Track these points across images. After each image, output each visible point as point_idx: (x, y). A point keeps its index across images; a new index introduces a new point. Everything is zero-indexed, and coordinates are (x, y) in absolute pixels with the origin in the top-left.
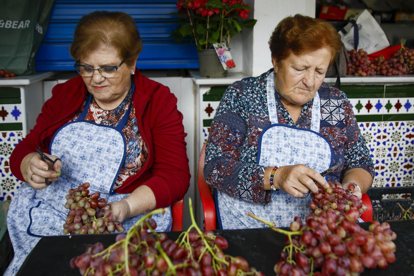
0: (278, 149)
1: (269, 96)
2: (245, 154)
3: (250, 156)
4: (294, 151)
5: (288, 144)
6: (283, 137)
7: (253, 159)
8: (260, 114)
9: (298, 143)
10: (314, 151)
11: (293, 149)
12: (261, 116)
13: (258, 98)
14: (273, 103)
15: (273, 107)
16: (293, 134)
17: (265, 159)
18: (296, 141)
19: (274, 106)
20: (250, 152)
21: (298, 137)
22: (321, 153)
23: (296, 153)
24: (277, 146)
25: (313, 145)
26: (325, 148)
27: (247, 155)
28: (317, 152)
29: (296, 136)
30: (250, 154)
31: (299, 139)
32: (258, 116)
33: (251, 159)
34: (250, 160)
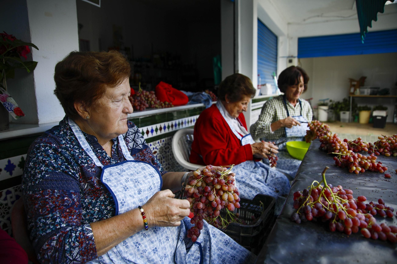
0: (124, 188)
1: (82, 142)
2: (96, 208)
3: (103, 207)
4: (136, 182)
5: (127, 179)
6: (118, 175)
7: (109, 209)
8: (88, 163)
9: (132, 175)
10: (145, 175)
11: (134, 181)
12: (89, 164)
13: (76, 147)
14: (88, 148)
15: (90, 152)
16: (121, 169)
17: (123, 202)
18: (129, 174)
19: (90, 150)
20: (102, 203)
21: (127, 169)
22: (149, 173)
23: (139, 182)
24: (122, 186)
25: (140, 170)
26: (149, 168)
27: (99, 209)
28: (147, 174)
29: (125, 170)
30: (103, 205)
31: (129, 170)
32: (87, 166)
33: (107, 209)
34: (105, 212)
